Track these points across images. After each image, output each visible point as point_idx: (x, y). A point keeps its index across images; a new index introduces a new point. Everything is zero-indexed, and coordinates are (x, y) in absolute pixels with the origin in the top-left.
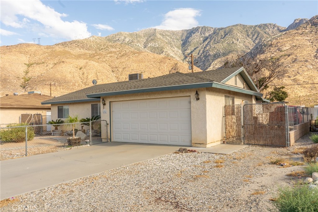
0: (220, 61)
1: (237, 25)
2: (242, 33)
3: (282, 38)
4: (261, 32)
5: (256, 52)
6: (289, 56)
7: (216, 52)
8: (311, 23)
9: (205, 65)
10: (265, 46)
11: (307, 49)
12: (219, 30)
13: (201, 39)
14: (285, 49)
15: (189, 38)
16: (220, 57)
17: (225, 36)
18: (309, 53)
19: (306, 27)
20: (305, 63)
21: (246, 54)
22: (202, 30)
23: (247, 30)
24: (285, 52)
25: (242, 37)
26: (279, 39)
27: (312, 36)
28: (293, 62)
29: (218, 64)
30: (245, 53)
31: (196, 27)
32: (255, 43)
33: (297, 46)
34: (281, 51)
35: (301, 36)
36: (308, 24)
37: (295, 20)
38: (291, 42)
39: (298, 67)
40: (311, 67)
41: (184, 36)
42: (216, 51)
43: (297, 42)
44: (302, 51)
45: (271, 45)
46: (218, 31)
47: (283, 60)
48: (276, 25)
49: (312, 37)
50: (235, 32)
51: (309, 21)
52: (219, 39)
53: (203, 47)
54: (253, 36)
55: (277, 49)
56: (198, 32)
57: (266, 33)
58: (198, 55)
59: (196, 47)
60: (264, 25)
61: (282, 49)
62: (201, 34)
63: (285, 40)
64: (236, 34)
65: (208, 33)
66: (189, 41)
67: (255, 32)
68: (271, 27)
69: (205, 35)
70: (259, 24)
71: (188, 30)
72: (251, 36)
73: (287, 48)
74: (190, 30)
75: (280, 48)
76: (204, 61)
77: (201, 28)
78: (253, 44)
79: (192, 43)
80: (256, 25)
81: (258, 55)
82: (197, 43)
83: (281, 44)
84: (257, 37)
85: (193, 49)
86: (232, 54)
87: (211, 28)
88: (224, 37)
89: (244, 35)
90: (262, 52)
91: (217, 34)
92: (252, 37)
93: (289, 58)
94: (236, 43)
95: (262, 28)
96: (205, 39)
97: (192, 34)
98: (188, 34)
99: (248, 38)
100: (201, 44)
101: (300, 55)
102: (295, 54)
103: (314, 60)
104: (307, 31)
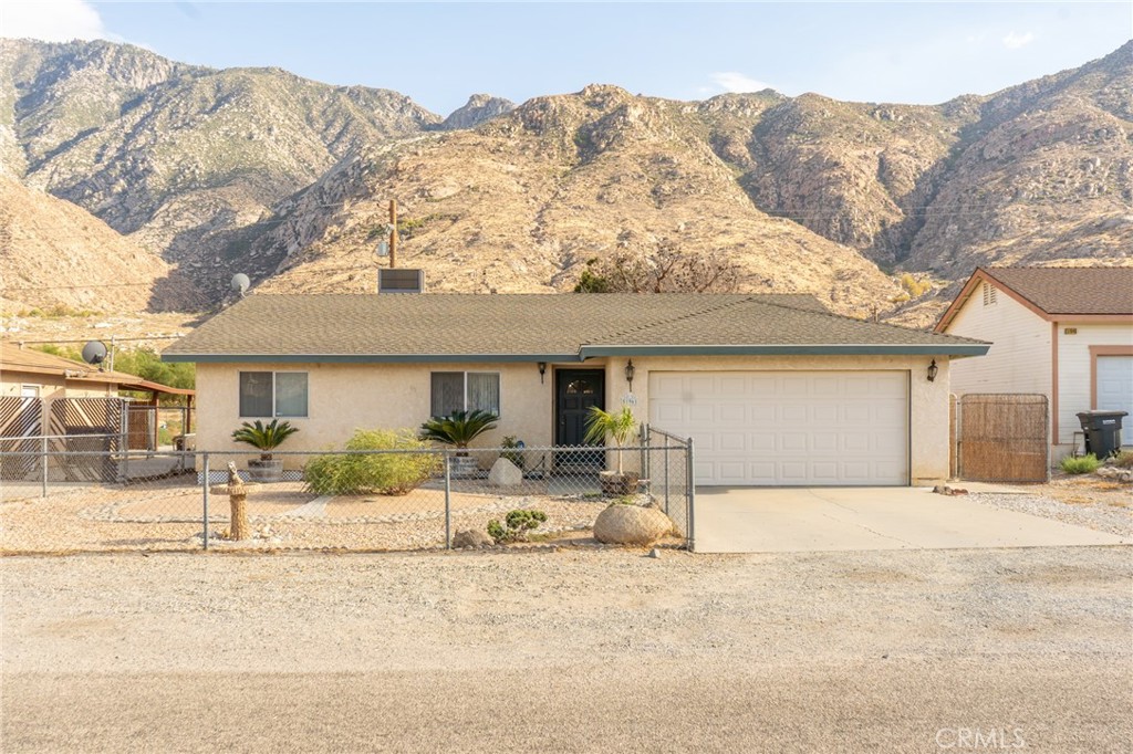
0: (193, 202)
1: (267, 70)
2: (287, 105)
3: (431, 154)
4: (357, 115)
5: (341, 189)
6: (455, 220)
7: (178, 164)
8: (524, 118)
9: (128, 211)
10: (373, 169)
11: (512, 206)
12: (195, 76)
13: (114, 97)
14: (442, 192)
15: (55, 81)
16: (196, 188)
17: (219, 104)
18: (518, 218)
19: (509, 129)
20: (505, 254)
21: (299, 189)
22: (117, 59)
23: (305, 100)
24: (443, 206)
25: (287, 122)
26: (424, 154)
27: (526, 164)
28: (470, 244)
29: (186, 214)
30: (295, 184)
31: (89, 40)
32: (335, 155)
33: (481, 190)
34: (429, 199)
35: (492, 156)
36: (515, 122)
37: (472, 98)
38: (461, 173)
39: (483, 263)
40: (524, 269)
41: (29, 67)
42: (178, 158)
43: (482, 177)
44: (496, 210)
45: (395, 172)
46: (188, 78)
47: (435, 231)
48: (408, 101)
49: (526, 169)
50: (259, 95)
51: (517, 110)
52: (193, 111)
53: (122, 135)
54: (329, 125)
55: (417, 191)
56: (101, 66)
57: (373, 123)
58: (97, 161)
59: (85, 128)
60: (368, 90)
61: (431, 193)
62: (114, 77)
63: (443, 160)
64: (265, 106)
65: (144, 75)
66: (53, 96)
67: (335, 113)
68: (392, 105)
69: (132, 82)
70: (351, 85)
71: (50, 46)
72: (320, 125)
73: (450, 192)
74: (60, 46)
75: (428, 187)
76: (125, 192)
77: (112, 49)
78: (327, 158)
79: (67, 105)
80: (342, 86)
81: (346, 201)
82: (93, 112)
83: (428, 174)
84: (341, 134)
85: (72, 132)
86: (247, 183)
87: (159, 58)
88: (215, 108)
89: (296, 117)
90: (363, 192)
91: (183, 90)
92: (325, 130)
93: (454, 229)
94: (262, 142)
95: (362, 102)
96: (129, 99)
97: (71, 67)
98: (49, 62)
99: (309, 130)
100: (109, 119)
101: (491, 221)
102: (473, 217)
103: (531, 246)
104: (511, 143)
